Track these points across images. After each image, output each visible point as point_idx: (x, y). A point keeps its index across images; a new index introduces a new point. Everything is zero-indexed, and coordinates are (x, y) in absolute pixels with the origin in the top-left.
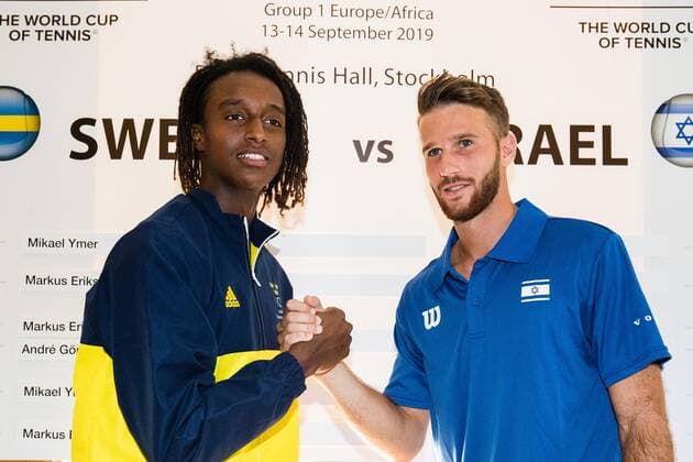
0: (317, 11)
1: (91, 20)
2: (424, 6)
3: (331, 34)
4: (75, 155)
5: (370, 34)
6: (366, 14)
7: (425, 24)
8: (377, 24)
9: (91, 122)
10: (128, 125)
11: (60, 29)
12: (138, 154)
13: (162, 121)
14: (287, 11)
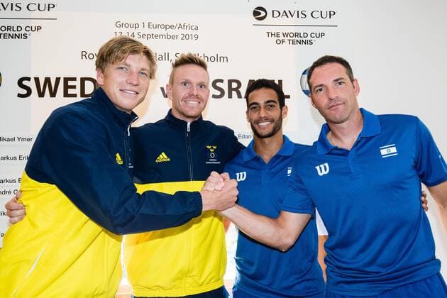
0: (141, 25)
1: (28, 29)
2: (194, 24)
3: (149, 36)
4: (20, 95)
5: (167, 36)
6: (166, 27)
7: (194, 32)
8: (171, 32)
9: (28, 79)
10: (48, 80)
11: (11, 33)
12: (53, 94)
13: (65, 78)
14: (127, 25)
